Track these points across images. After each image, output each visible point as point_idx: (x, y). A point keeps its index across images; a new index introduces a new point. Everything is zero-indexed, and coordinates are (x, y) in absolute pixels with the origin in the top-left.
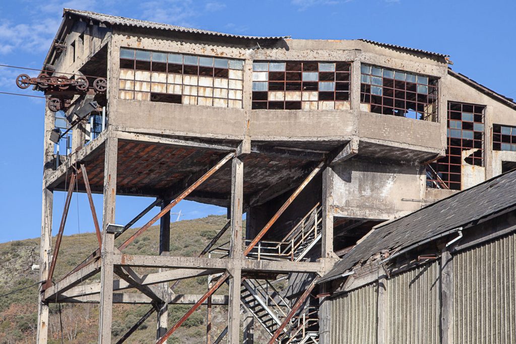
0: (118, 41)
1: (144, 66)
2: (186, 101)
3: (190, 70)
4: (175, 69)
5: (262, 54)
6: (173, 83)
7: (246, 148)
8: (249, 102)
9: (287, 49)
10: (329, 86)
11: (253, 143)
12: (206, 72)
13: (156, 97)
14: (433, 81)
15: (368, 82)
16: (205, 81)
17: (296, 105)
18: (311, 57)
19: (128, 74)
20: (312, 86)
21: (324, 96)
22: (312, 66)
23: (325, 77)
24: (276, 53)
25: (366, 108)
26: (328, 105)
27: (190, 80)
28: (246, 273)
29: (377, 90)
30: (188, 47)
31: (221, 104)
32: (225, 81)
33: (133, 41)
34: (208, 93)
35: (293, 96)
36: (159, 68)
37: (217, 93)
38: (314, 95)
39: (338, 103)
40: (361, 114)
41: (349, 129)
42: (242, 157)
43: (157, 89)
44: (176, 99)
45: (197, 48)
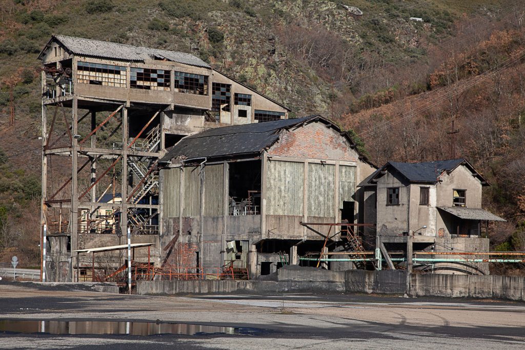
0: (77, 58)
1: (86, 69)
2: (103, 84)
3: (105, 71)
4: (99, 70)
5: (134, 65)
6: (99, 76)
7: (128, 105)
8: (129, 85)
9: (144, 63)
10: (162, 80)
11: (131, 102)
12: (111, 72)
13: (92, 82)
14: (206, 77)
15: (178, 79)
16: (111, 76)
17: (148, 88)
18: (154, 68)
19: (81, 73)
20: (154, 80)
21: (160, 85)
22: (154, 71)
23: (160, 76)
24: (139, 65)
25: (177, 90)
26: (162, 88)
27: (105, 75)
28: (128, 156)
29: (182, 82)
30: (104, 62)
31: (118, 85)
32: (119, 76)
33: (82, 59)
34: (112, 81)
35: (147, 84)
36: (93, 70)
37: (116, 81)
38: (156, 84)
39: (165, 88)
40: (175, 93)
41: (170, 100)
42: (127, 108)
43: (92, 79)
44: (100, 83)
45: (107, 62)
